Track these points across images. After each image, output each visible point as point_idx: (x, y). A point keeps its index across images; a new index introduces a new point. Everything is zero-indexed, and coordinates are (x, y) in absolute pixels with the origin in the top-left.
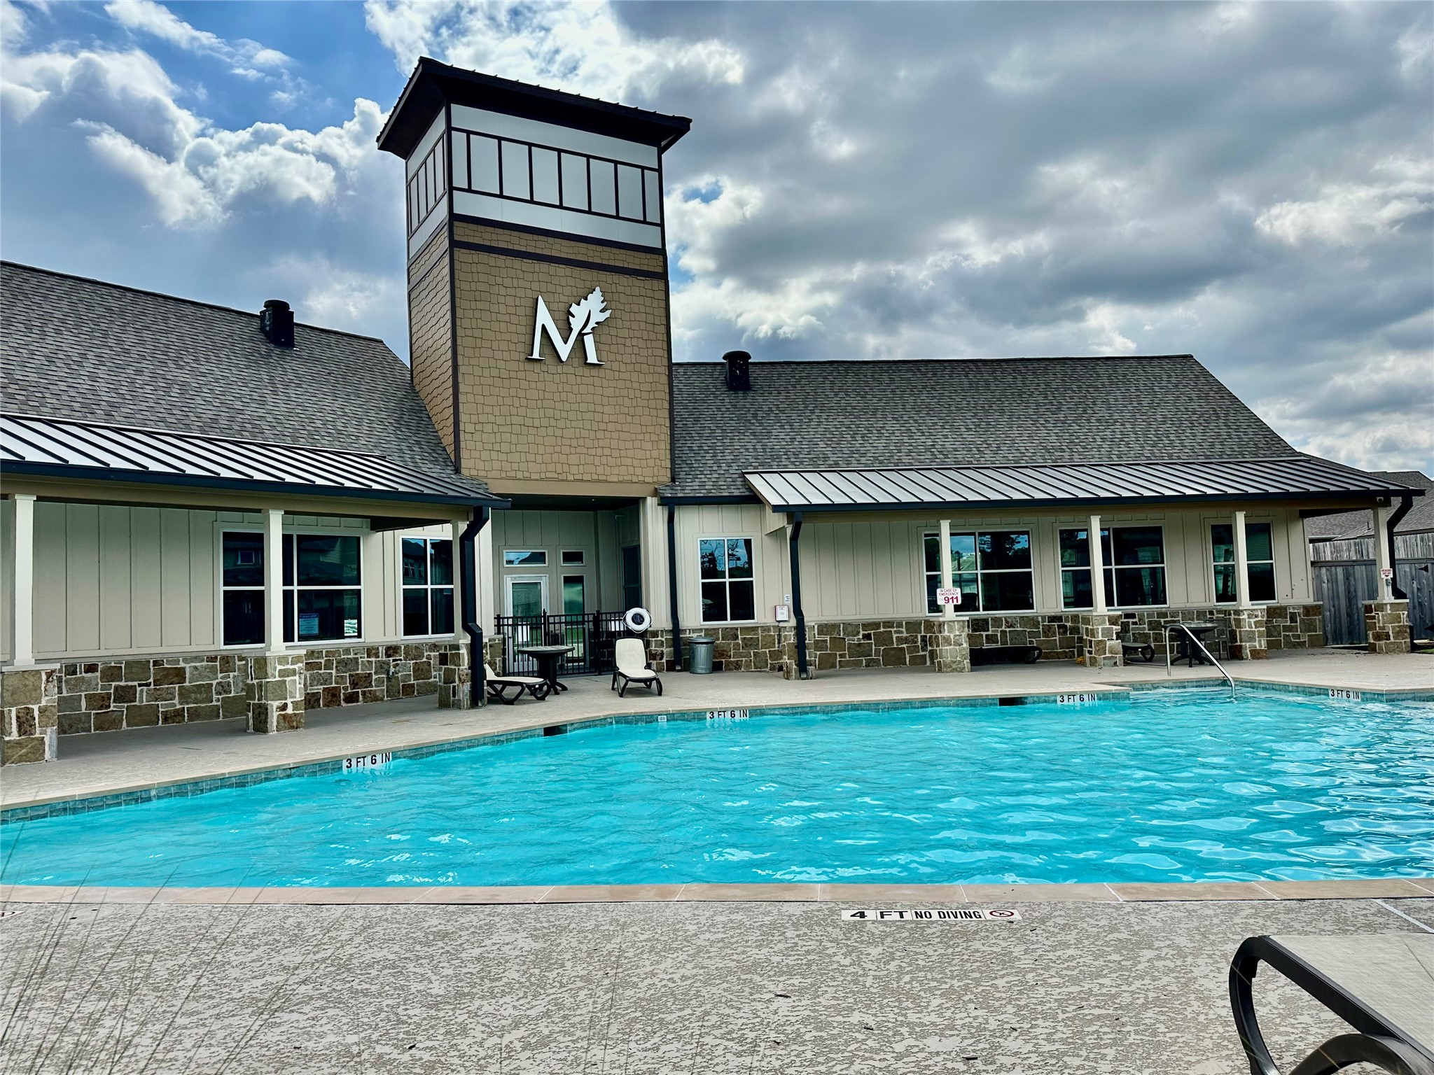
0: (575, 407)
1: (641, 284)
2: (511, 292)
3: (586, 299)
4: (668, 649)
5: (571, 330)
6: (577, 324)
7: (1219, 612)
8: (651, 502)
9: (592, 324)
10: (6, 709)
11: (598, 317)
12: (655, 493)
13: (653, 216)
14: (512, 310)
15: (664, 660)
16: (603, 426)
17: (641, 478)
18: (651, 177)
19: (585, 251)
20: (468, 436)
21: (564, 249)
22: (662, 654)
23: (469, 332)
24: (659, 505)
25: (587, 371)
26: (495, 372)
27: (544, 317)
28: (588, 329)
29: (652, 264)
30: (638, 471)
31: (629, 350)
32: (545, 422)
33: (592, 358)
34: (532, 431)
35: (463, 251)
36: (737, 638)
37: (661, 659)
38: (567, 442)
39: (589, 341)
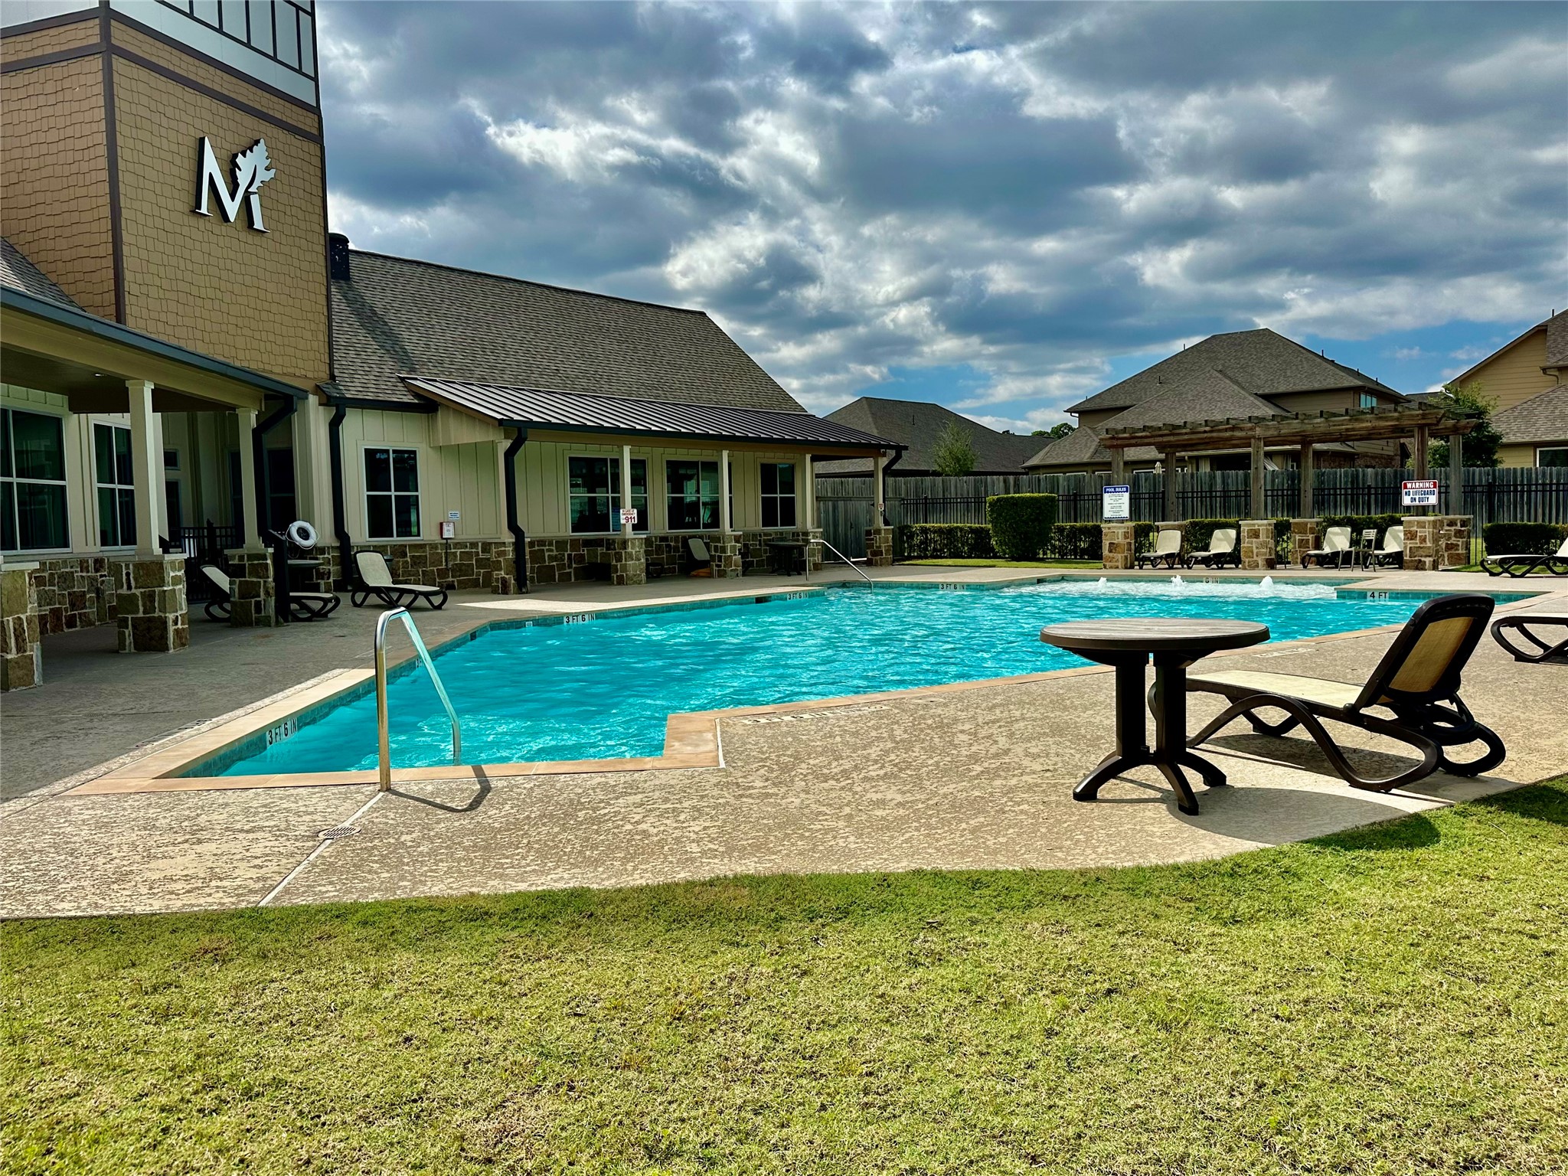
0: (240, 279)
1: (298, 143)
2: (173, 124)
3: (252, 151)
4: (336, 568)
5: (238, 185)
6: (243, 179)
7: (765, 535)
8: (313, 399)
9: (257, 183)
10: (5, 619)
11: (264, 176)
12: (318, 390)
13: (308, 69)
14: (174, 148)
15: (331, 580)
16: (266, 306)
17: (303, 372)
18: (305, 19)
19: (245, 92)
20: (133, 300)
21: (225, 85)
22: (329, 573)
23: (130, 166)
24: (320, 404)
25: (250, 238)
26: (158, 222)
27: (211, 165)
28: (252, 189)
29: (306, 122)
30: (300, 363)
31: (289, 220)
32: (211, 293)
33: (258, 224)
34: (199, 302)
35: (121, 60)
36: (405, 555)
37: (328, 578)
38: (233, 320)
39: (255, 200)
